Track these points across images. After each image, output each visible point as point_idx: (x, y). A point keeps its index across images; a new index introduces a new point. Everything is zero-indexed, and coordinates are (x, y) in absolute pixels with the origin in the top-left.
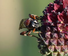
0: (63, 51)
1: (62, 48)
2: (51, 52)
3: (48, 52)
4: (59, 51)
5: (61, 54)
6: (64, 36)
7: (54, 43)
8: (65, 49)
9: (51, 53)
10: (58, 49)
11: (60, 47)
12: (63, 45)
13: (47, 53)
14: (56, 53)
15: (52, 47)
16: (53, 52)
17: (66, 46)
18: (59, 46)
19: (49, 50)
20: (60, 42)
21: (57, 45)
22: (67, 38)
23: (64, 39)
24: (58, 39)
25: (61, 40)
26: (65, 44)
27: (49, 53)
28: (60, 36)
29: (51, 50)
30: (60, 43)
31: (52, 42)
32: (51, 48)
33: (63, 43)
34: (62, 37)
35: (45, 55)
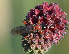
0: (43, 49)
1: (42, 47)
2: (33, 49)
3: (31, 49)
4: (40, 48)
5: (41, 51)
6: (44, 36)
7: (36, 42)
8: (45, 48)
9: (33, 51)
10: (39, 47)
11: (40, 46)
12: (43, 44)
13: (29, 50)
15: (34, 45)
16: (35, 49)
17: (46, 45)
18: (39, 44)
19: (31, 48)
20: (41, 41)
21: (38, 44)
23: (44, 39)
24: (39, 39)
25: (41, 40)
26: (45, 43)
28: (40, 37)
29: (33, 48)
30: (40, 43)
31: (34, 42)
32: (33, 47)
33: (43, 42)
35: (28, 52)
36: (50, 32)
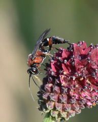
1: (63, 107)
5: (62, 114)
10: (58, 107)
11: (61, 105)
12: (66, 103)
13: (44, 110)
15: (51, 103)
16: (52, 110)
18: (59, 103)
19: (47, 106)
20: (61, 98)
24: (60, 94)
31: (51, 97)
32: (49, 105)
34: (64, 92)
35: (43, 112)
36: (77, 86)
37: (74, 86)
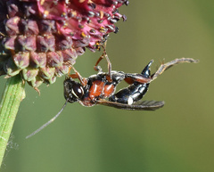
14: (35, 72)
22: (61, 32)
27: (17, 72)
34: (49, 30)
37: (69, 15)
